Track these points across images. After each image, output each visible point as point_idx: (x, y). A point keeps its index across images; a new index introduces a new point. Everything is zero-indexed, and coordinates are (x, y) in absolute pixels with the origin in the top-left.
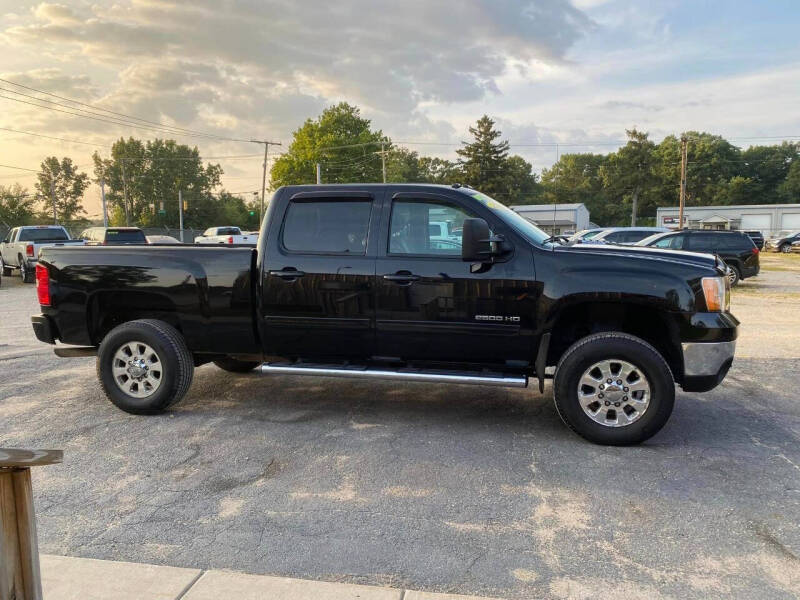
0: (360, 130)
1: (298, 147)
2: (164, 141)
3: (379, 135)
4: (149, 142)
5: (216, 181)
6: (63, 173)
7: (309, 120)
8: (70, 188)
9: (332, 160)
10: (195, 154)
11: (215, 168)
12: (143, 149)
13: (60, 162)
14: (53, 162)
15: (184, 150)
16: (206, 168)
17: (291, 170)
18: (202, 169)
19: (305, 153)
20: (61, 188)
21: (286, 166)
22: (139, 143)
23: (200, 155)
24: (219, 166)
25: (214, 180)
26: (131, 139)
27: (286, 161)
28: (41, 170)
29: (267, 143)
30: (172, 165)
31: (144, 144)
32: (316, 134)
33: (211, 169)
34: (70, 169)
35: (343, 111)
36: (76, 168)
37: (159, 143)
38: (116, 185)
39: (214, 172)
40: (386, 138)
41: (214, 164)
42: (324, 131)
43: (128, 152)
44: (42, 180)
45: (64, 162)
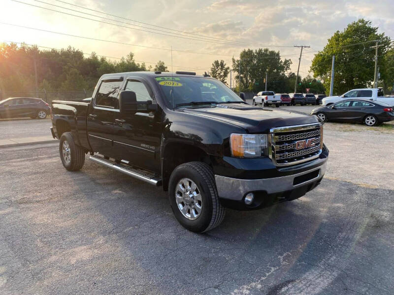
0: (370, 34)
1: (330, 47)
2: (263, 49)
3: (382, 36)
4: (256, 50)
5: (288, 67)
6: (220, 67)
7: (338, 32)
8: (222, 74)
9: (348, 52)
10: (278, 55)
11: (288, 61)
12: (254, 54)
13: (219, 63)
14: (217, 62)
15: (272, 53)
16: (283, 61)
17: (323, 59)
18: (281, 62)
19: (332, 50)
20: (219, 74)
21: (320, 58)
22: (252, 51)
23: (280, 55)
24: (290, 60)
25: (287, 67)
26: (249, 49)
27: (321, 55)
28: (212, 66)
29: (302, 47)
30: (266, 60)
31: (254, 51)
32: (341, 39)
33: (286, 61)
34: (223, 65)
35: (360, 24)
36: (225, 64)
37: (260, 50)
38: (241, 72)
39: (287, 63)
40: (386, 37)
41: (288, 59)
42: (345, 36)
43: (247, 56)
44: (212, 70)
45: (221, 62)
